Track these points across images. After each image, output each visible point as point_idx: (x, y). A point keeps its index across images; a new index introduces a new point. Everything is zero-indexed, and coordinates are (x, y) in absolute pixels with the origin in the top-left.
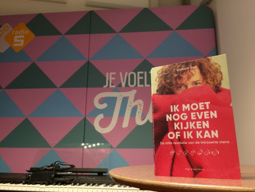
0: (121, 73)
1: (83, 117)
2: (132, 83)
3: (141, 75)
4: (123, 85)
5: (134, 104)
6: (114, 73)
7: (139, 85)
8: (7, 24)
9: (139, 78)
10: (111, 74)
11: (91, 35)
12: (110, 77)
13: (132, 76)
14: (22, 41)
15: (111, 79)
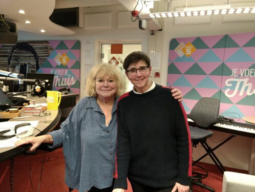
0: (241, 70)
1: (219, 90)
2: (247, 74)
3: (252, 71)
4: (242, 75)
5: (246, 85)
6: (237, 69)
7: (250, 76)
8: (182, 43)
9: (251, 72)
10: (235, 69)
11: (226, 49)
12: (234, 71)
13: (247, 71)
14: (190, 52)
15: (235, 72)
